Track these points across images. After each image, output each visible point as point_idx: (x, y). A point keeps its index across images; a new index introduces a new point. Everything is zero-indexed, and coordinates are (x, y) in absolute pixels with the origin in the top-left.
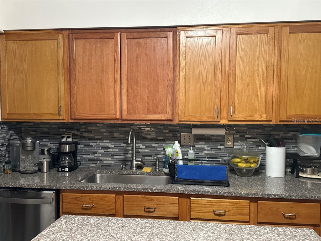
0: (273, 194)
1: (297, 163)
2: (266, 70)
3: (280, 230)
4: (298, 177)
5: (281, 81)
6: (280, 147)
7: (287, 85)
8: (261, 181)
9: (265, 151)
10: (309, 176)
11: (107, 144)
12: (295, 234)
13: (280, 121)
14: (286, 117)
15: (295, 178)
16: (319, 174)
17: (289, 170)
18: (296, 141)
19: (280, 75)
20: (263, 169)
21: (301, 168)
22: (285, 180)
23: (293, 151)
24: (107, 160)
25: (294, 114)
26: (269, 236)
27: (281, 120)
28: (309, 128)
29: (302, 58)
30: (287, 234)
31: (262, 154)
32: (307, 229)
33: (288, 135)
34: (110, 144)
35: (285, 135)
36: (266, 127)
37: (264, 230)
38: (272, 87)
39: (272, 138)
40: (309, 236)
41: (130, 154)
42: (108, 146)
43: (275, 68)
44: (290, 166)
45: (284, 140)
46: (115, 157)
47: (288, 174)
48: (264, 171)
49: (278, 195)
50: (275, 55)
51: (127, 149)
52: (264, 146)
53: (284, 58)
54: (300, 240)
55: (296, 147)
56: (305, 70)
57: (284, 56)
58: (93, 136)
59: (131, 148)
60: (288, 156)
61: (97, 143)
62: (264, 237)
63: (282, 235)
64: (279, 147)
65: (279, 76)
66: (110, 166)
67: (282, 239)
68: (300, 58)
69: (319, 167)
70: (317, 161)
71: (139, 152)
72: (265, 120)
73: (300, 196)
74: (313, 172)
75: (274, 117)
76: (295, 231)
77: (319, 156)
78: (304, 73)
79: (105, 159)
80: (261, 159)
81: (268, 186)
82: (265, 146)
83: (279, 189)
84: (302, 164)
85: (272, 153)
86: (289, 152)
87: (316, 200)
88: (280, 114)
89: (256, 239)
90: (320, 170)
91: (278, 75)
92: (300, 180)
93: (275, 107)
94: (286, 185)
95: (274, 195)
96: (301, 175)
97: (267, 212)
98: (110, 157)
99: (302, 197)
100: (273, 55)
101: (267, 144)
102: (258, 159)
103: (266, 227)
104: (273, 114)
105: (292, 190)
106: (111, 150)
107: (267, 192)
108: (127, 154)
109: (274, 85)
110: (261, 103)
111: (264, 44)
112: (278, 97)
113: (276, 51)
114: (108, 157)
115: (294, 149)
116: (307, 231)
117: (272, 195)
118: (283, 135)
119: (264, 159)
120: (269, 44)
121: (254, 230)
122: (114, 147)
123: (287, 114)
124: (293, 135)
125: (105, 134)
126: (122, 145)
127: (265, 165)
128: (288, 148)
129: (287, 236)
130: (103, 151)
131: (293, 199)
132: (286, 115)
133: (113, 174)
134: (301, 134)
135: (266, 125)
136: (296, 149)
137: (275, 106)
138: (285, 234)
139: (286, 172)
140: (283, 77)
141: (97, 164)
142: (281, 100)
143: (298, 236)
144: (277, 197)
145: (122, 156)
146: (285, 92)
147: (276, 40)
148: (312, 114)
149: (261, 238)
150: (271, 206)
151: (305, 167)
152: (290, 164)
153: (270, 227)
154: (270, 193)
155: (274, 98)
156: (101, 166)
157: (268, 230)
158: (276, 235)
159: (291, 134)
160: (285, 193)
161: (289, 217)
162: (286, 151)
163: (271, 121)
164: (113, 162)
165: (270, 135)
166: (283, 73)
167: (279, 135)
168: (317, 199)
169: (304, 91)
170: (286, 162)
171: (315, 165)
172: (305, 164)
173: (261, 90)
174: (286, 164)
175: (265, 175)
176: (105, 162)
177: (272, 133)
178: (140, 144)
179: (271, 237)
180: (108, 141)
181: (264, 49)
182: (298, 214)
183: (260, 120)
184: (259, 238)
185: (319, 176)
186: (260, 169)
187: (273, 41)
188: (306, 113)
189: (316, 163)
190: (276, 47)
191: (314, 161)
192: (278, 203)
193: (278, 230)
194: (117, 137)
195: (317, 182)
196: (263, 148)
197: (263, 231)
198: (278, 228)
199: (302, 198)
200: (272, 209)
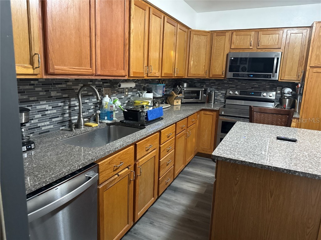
11: (44, 107)
24: (45, 126)
34: (47, 105)
41: (67, 113)
42: (45, 108)
46: (54, 120)
51: (65, 108)
58: (27, 98)
59: (68, 107)
61: (32, 106)
66: (49, 131)
71: (75, 110)
77: (162, 96)
79: (43, 124)
98: (48, 121)
106: (49, 112)
108: (65, 114)
114: (46, 121)
122: (51, 108)
125: (41, 93)
126: (60, 104)
130: (39, 116)
133: (68, 137)
141: (34, 133)
145: (60, 117)
156: (40, 134)
164: (52, 126)
176: (43, 128)
178: (75, 102)
180: (45, 102)
194: (54, 97)
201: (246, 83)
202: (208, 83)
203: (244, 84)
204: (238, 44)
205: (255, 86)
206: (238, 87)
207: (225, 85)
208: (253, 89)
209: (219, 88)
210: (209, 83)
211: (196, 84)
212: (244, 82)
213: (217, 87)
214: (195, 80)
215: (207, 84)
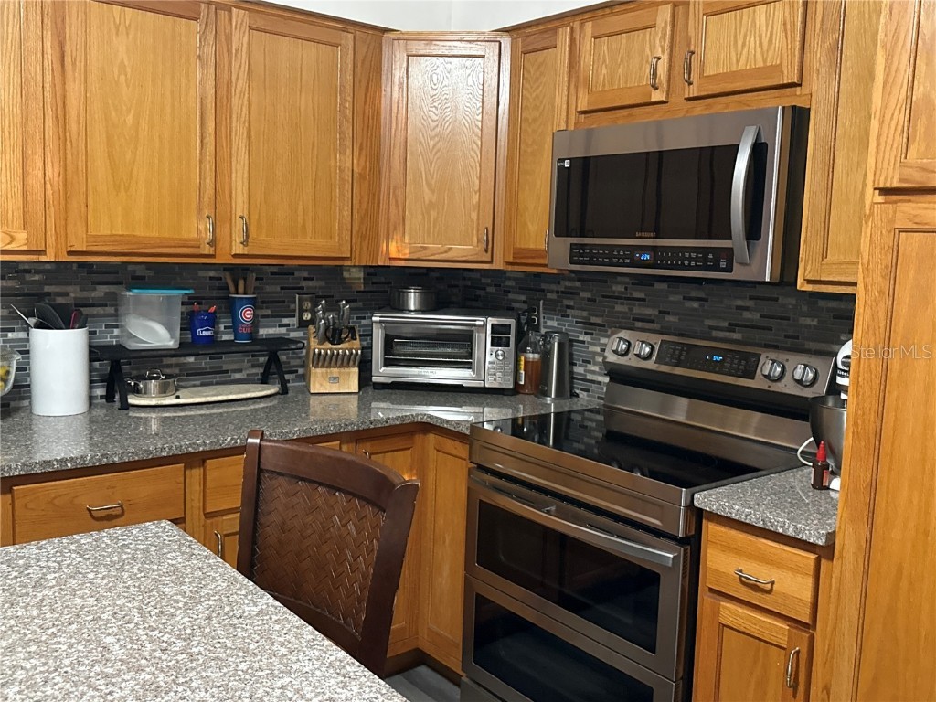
0: (56, 460)
1: (120, 370)
2: (19, 96)
3: (83, 541)
4: (125, 406)
5: (68, 134)
6: (73, 328)
7: (86, 151)
8: (19, 430)
9: (28, 344)
10: (153, 402)
12: (124, 540)
13: (70, 253)
14: (85, 240)
15: (117, 412)
16: (178, 394)
17: (100, 392)
18: (116, 310)
19: (65, 119)
20: (23, 399)
21: (133, 384)
22: (90, 420)
23: (109, 338)
25: (109, 233)
26: (55, 562)
27: (73, 249)
28: (149, 273)
29: (123, 78)
30: (104, 545)
31: (21, 352)
32: (154, 524)
33: (94, 294)
35: (85, 294)
36: (28, 271)
37: (38, 551)
38: (40, 151)
39: (46, 303)
40: (159, 537)
43: (47, 95)
44: (102, 381)
45: (82, 309)
47: (97, 404)
48: (26, 403)
49: (72, 458)
50: (45, 56)
52: (24, 330)
53: (74, 70)
54: (136, 551)
55: (117, 327)
56: (132, 111)
57: (74, 64)
60: (95, 353)
62: (38, 568)
63: (90, 551)
64: (68, 327)
65: (62, 120)
67: (91, 561)
68: (118, 77)
69: (177, 375)
70: (174, 360)
72: (25, 248)
73: (133, 453)
74: (164, 391)
75: (51, 241)
76: (123, 535)
77: (177, 347)
78: (130, 119)
80: (17, 370)
81: (40, 441)
82: (27, 328)
83: (76, 445)
84: (134, 373)
85: (48, 347)
86: (96, 342)
87: (174, 456)
88: (68, 232)
89: (16, 577)
90: (181, 384)
91: (57, 117)
92: (131, 414)
93: (51, 212)
94: (92, 432)
95: (61, 460)
96: (132, 400)
97: (43, 513)
99: (137, 455)
100: (39, 55)
101: (31, 321)
102: (8, 369)
103: (44, 542)
104: (49, 233)
105: (110, 443)
107: (38, 458)
109: (47, 144)
110: (9, 196)
111: (11, 17)
112: (61, 183)
113: (48, 44)
115: (113, 332)
116: (153, 527)
117: (55, 463)
118: (78, 296)
119: (24, 369)
120: (27, 19)
121: (6, 558)
123: (87, 232)
124: (106, 293)
127: (29, 386)
128: (95, 333)
129: (104, 549)
131: (115, 463)
132: (85, 236)
134: (130, 290)
135: (27, 267)
136: (116, 332)
137: (52, 209)
138: (98, 547)
139: (91, 398)
140: (73, 126)
142: (69, 191)
143: (131, 544)
144: (69, 465)
146: (80, 168)
147: (48, 12)
148: (155, 234)
149: (31, 571)
150: (53, 496)
151: (143, 378)
152: (100, 376)
153: (56, 540)
154: (47, 457)
155: (48, 186)
157: (49, 548)
158: (74, 555)
159: (101, 291)
160: (91, 451)
161: (103, 514)
162: (90, 339)
163: (43, 252)
165: (42, 296)
166: (72, 113)
167: (67, 294)
168: (176, 453)
169: (132, 170)
170: (91, 370)
171: (168, 371)
172: (142, 372)
173: (8, 158)
174: (90, 376)
175: (31, 413)
177: (47, 289)
179: (58, 563)
181: (10, 31)
182: (131, 502)
183: (9, 247)
184: (26, 572)
185: (178, 397)
186: (14, 400)
187: (39, 12)
188: (140, 232)
189: (169, 366)
190: (50, 33)
191: (166, 361)
192: (74, 483)
193: (77, 541)
195: (175, 414)
196: (22, 335)
197: (36, 554)
198: (79, 538)
199: (137, 458)
200: (56, 502)
201: (706, 300)
202: (551, 292)
203: (695, 305)
204: (604, 85)
205: (747, 315)
206: (668, 318)
207: (618, 308)
208: (736, 336)
209: (593, 320)
210: (558, 292)
211: (511, 296)
212: (693, 294)
213: (585, 314)
214: (509, 278)
215: (549, 296)
